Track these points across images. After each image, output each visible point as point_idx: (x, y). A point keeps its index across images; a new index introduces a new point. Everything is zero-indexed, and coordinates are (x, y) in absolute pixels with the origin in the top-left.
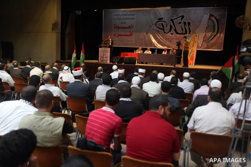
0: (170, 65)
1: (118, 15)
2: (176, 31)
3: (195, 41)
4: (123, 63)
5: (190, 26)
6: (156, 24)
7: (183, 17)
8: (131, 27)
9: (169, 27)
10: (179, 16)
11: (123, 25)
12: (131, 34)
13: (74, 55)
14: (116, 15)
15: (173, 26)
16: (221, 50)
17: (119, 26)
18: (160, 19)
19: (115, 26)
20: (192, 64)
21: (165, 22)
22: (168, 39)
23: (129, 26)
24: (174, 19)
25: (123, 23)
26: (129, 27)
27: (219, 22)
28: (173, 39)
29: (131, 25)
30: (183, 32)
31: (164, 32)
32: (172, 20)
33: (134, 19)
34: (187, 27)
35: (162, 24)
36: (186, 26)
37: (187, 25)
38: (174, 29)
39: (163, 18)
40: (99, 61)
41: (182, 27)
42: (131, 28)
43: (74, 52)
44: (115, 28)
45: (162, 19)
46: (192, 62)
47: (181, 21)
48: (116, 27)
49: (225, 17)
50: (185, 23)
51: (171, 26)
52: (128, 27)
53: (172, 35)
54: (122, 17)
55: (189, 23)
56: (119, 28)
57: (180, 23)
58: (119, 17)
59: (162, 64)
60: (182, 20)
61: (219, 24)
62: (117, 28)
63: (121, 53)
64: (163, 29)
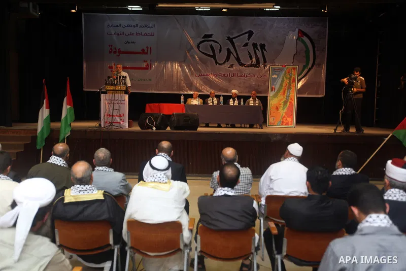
0: (246, 128)
1: (117, 26)
2: (238, 59)
3: (292, 78)
4: (169, 128)
5: (264, 51)
6: (198, 47)
7: (251, 34)
8: (146, 51)
9: (225, 53)
10: (244, 32)
11: (131, 48)
12: (147, 65)
13: (44, 113)
14: (113, 25)
15: (232, 50)
16: (323, 96)
17: (119, 49)
18: (206, 36)
19: (111, 49)
20: (290, 123)
21: (218, 43)
22: (224, 75)
23: (143, 50)
24: (235, 38)
25: (129, 43)
26: (143, 52)
27: (316, 45)
28: (234, 75)
29: (147, 48)
30: (252, 62)
31: (217, 63)
32: (230, 40)
33: (152, 35)
34: (259, 54)
35: (211, 47)
36: (257, 51)
37: (260, 49)
38: (236, 56)
39: (212, 35)
40: (100, 125)
41: (249, 53)
42: (146, 53)
43: (44, 105)
44: (110, 52)
45: (210, 36)
46: (289, 119)
47: (247, 42)
48: (114, 50)
49: (326, 36)
50: (255, 45)
51: (228, 50)
52: (140, 50)
53: (232, 69)
54: (128, 31)
55: (263, 46)
56: (120, 52)
57: (246, 45)
58: (120, 30)
59: (233, 126)
60: (249, 39)
61: (316, 49)
62: (115, 52)
63: (145, 105)
64: (214, 56)
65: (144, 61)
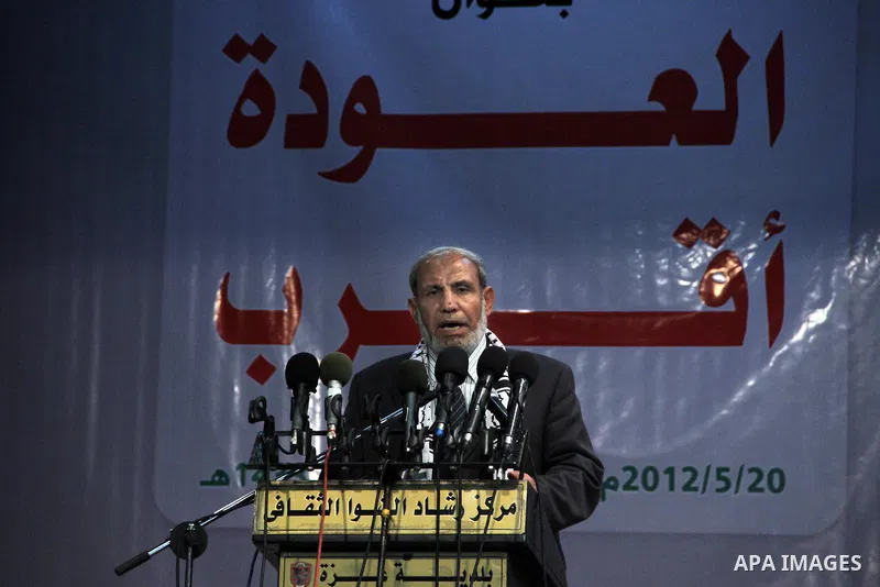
8: (710, 97)
17: (365, 89)
19: (258, 88)
23: (674, 86)
29: (731, 57)
42: (718, 129)
48: (293, 101)
52: (636, 98)
62: (306, 132)
65: (689, 231)
